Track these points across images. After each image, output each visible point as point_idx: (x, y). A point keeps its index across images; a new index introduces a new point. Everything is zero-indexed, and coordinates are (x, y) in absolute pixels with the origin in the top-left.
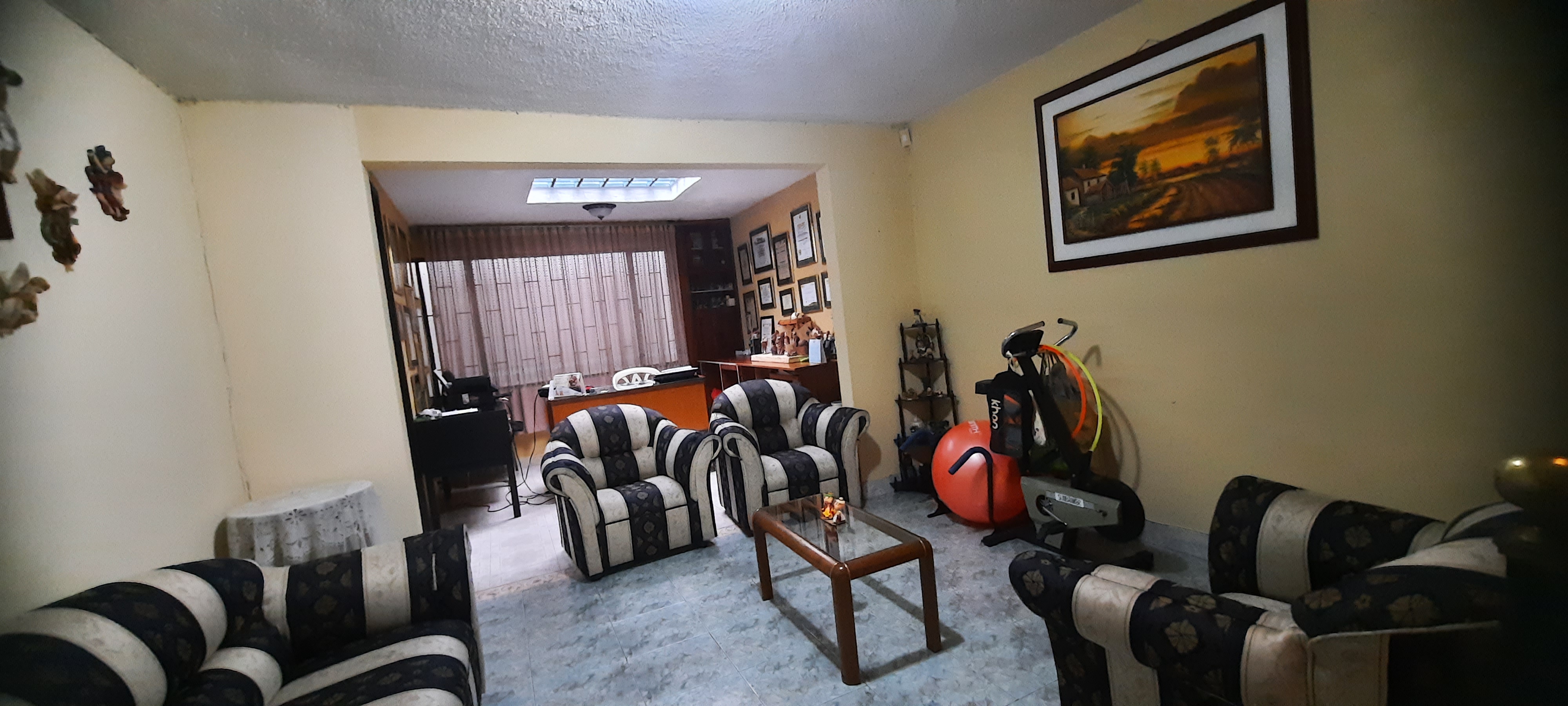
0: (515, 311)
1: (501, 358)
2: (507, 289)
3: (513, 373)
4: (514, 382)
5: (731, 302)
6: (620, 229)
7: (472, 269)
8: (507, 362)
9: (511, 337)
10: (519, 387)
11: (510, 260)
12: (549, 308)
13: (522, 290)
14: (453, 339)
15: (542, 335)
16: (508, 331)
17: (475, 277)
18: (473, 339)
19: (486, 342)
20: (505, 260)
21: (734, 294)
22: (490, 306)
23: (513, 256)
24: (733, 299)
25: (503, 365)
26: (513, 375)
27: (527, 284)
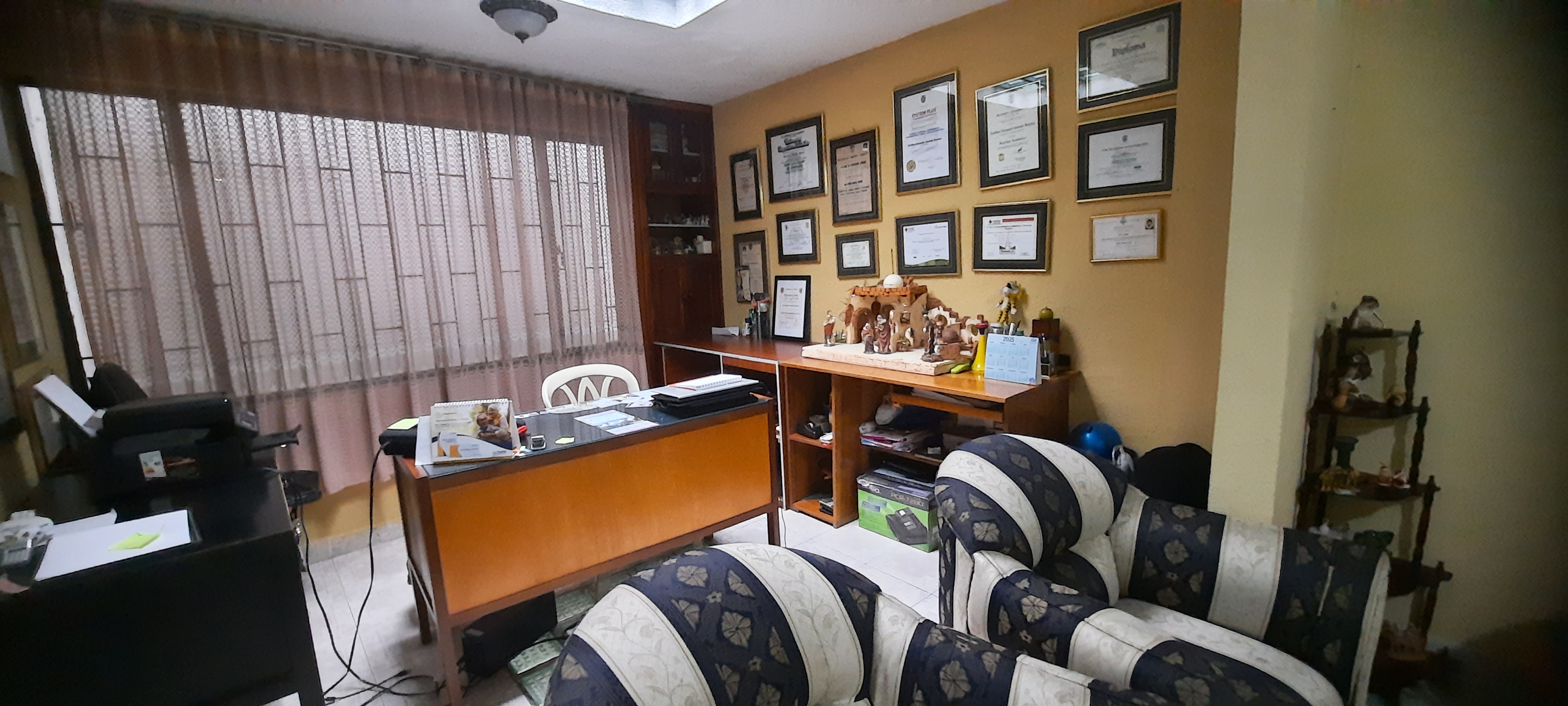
0: (294, 229)
1: (258, 329)
2: (276, 178)
3: (290, 366)
4: (292, 384)
5: (706, 247)
6: (531, 90)
7: (182, 122)
8: (275, 340)
9: (285, 288)
10: (305, 395)
11: (285, 117)
12: (377, 228)
13: (313, 186)
14: (125, 281)
15: (361, 285)
16: (278, 272)
17: (191, 140)
18: (186, 287)
19: (221, 296)
20: (272, 114)
21: (712, 234)
22: (231, 213)
23: (293, 108)
24: (710, 243)
25: (266, 349)
26: (290, 370)
27: (326, 174)
